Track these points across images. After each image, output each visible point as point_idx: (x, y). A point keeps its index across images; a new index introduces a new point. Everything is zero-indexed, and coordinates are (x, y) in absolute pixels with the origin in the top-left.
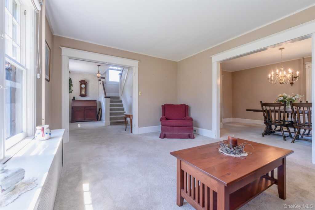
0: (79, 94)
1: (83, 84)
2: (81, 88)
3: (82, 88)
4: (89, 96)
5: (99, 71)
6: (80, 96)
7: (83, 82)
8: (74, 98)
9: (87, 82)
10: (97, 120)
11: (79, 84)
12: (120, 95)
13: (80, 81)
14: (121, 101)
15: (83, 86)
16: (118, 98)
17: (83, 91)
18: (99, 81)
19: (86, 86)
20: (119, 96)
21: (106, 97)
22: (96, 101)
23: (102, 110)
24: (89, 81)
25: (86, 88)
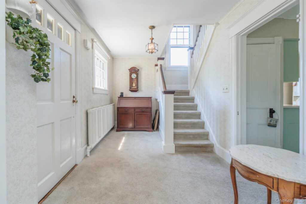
0: (129, 89)
1: (133, 73)
2: (131, 79)
3: (133, 79)
4: (141, 91)
5: (152, 39)
6: (130, 90)
7: (134, 71)
8: (122, 94)
9: (138, 70)
10: (152, 129)
11: (128, 73)
12: (190, 87)
13: (129, 68)
14: (192, 100)
15: (134, 76)
16: (187, 93)
17: (134, 84)
18: (156, 67)
19: (137, 75)
20: (189, 89)
21: (166, 92)
22: (151, 98)
23: (159, 113)
24: (141, 68)
25: (137, 78)
